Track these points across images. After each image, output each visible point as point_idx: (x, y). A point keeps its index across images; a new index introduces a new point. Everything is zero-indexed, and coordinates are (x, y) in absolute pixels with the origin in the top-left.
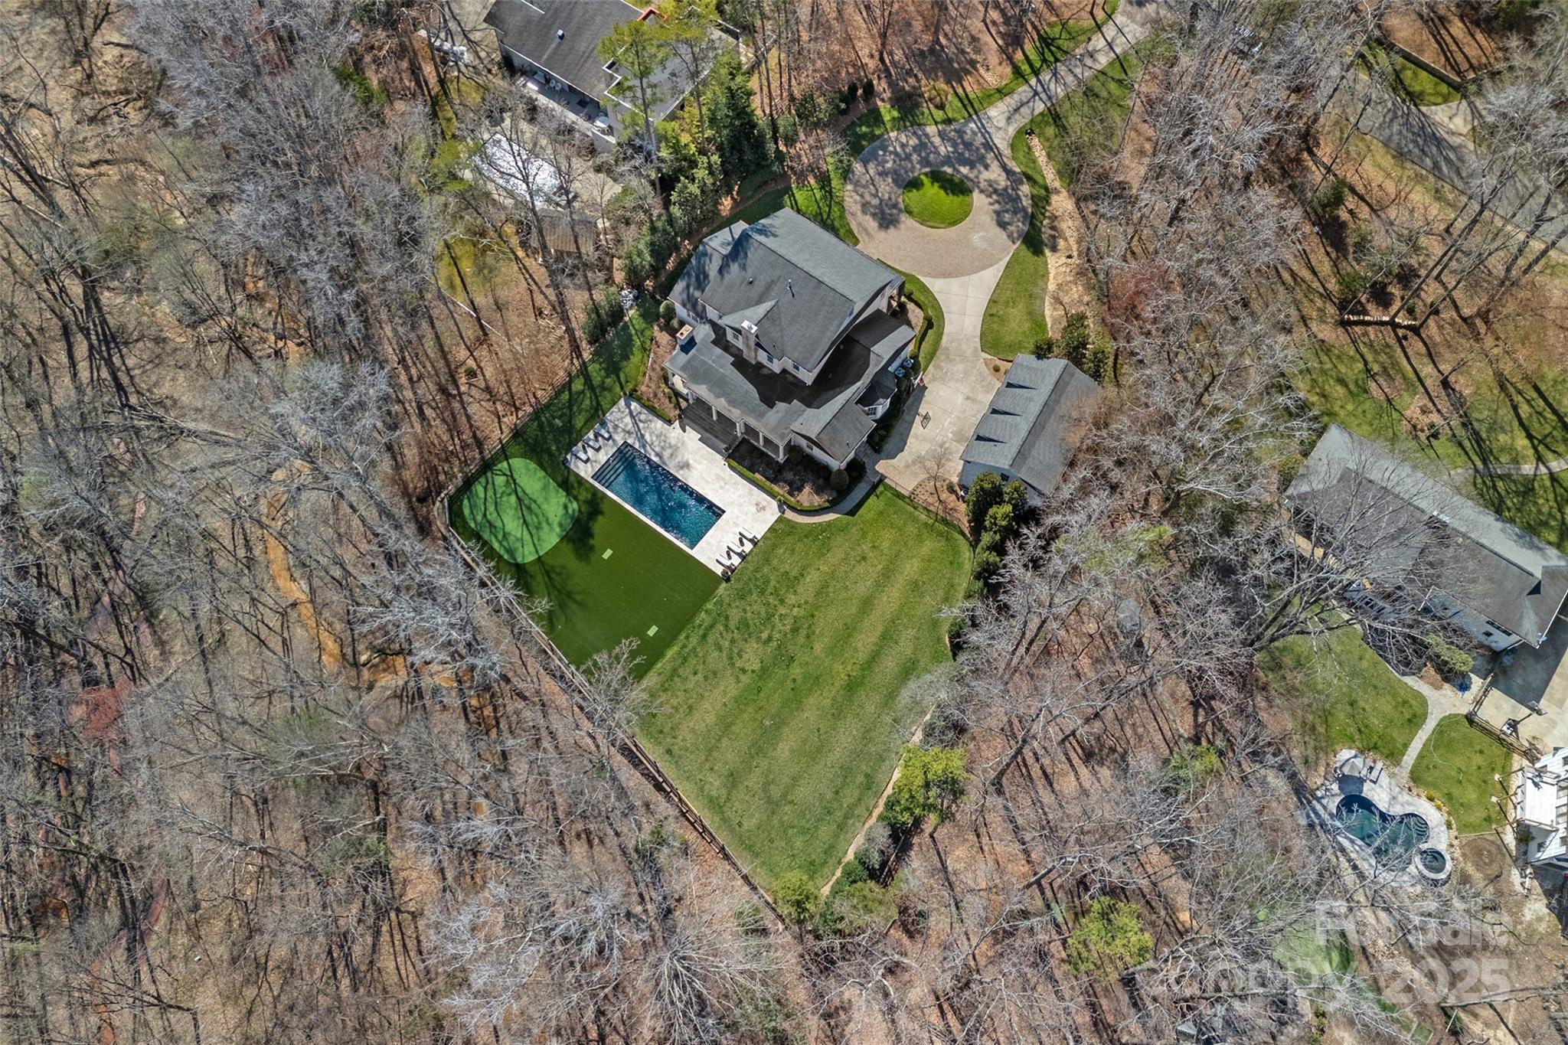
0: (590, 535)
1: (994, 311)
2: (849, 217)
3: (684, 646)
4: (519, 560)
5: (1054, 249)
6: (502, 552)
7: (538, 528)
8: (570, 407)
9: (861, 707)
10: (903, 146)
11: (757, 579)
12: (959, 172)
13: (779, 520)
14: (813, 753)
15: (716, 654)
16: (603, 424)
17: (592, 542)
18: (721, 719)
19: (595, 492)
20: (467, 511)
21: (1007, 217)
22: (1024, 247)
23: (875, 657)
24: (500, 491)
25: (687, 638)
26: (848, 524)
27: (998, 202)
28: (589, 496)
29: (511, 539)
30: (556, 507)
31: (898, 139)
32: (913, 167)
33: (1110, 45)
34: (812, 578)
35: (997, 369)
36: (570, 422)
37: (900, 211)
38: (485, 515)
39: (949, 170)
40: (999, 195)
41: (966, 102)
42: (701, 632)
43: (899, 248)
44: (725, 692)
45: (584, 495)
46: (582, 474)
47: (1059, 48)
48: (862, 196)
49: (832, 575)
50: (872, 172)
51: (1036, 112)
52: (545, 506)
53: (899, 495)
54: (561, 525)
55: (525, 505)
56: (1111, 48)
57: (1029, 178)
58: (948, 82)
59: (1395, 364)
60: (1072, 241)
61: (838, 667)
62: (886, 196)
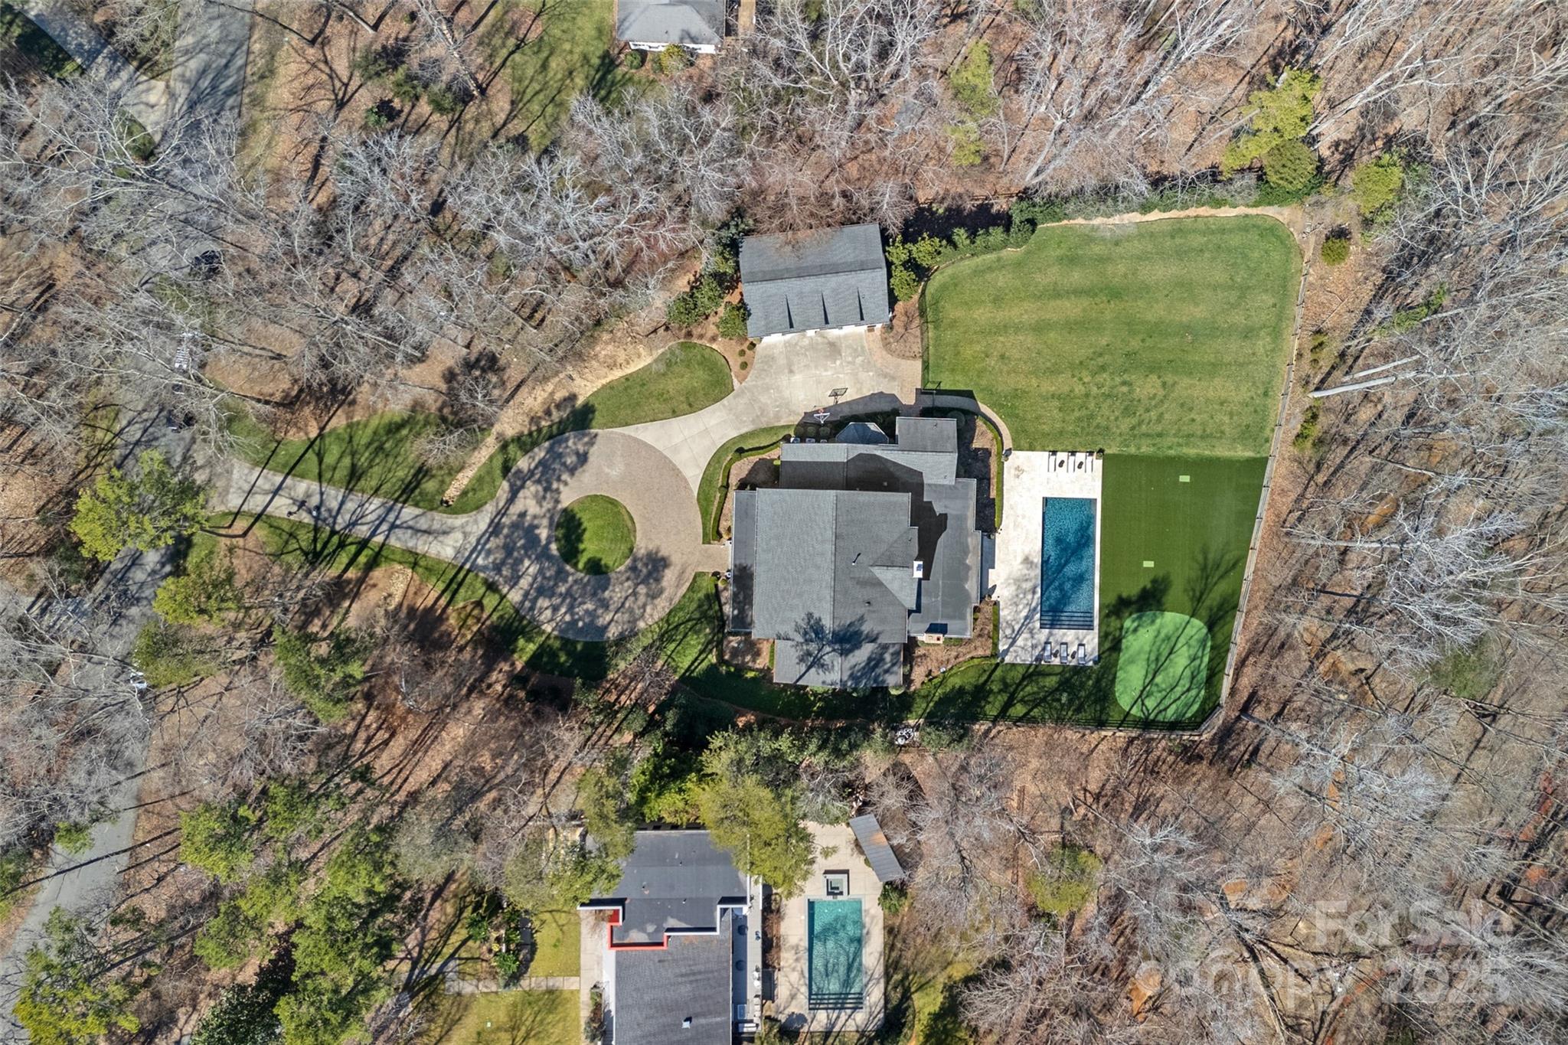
0: (1144, 591)
1: (685, 406)
2: (676, 600)
3: (1179, 445)
4: (1205, 630)
5: (573, 397)
6: (1208, 650)
7: (1168, 638)
8: (1044, 699)
9: (1125, 276)
10: (555, 609)
11: (1083, 428)
12: (549, 538)
13: (1019, 448)
14: (1186, 288)
15: (1166, 416)
16: (1039, 659)
17: (1149, 586)
18: (1212, 375)
19: (1105, 617)
20: (1196, 707)
21: (570, 460)
22: (594, 423)
23: (1078, 292)
24: (1159, 696)
25: (1170, 448)
26: (982, 390)
27: (559, 479)
28: (1113, 618)
29: (1192, 652)
30: (1140, 639)
31: (549, 620)
32: (576, 582)
33: (276, 492)
34: (1048, 387)
35: (744, 365)
36: (1057, 689)
37: (635, 560)
38: (1188, 690)
39: (554, 547)
40: (549, 483)
41: (453, 587)
42: (1158, 440)
43: (678, 533)
44: (1191, 386)
45: (1114, 623)
46: (1096, 641)
47: (315, 540)
48: (644, 606)
49: (1035, 373)
50: (608, 618)
51: (418, 511)
52: (1147, 648)
53: (926, 367)
54: (1153, 622)
55: (1157, 665)
56: (280, 488)
57: (506, 469)
58: (442, 619)
59: (496, 28)
60: (550, 387)
61: (1108, 315)
62: (629, 583)
